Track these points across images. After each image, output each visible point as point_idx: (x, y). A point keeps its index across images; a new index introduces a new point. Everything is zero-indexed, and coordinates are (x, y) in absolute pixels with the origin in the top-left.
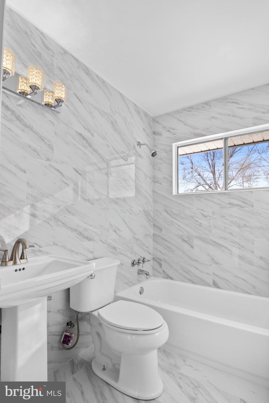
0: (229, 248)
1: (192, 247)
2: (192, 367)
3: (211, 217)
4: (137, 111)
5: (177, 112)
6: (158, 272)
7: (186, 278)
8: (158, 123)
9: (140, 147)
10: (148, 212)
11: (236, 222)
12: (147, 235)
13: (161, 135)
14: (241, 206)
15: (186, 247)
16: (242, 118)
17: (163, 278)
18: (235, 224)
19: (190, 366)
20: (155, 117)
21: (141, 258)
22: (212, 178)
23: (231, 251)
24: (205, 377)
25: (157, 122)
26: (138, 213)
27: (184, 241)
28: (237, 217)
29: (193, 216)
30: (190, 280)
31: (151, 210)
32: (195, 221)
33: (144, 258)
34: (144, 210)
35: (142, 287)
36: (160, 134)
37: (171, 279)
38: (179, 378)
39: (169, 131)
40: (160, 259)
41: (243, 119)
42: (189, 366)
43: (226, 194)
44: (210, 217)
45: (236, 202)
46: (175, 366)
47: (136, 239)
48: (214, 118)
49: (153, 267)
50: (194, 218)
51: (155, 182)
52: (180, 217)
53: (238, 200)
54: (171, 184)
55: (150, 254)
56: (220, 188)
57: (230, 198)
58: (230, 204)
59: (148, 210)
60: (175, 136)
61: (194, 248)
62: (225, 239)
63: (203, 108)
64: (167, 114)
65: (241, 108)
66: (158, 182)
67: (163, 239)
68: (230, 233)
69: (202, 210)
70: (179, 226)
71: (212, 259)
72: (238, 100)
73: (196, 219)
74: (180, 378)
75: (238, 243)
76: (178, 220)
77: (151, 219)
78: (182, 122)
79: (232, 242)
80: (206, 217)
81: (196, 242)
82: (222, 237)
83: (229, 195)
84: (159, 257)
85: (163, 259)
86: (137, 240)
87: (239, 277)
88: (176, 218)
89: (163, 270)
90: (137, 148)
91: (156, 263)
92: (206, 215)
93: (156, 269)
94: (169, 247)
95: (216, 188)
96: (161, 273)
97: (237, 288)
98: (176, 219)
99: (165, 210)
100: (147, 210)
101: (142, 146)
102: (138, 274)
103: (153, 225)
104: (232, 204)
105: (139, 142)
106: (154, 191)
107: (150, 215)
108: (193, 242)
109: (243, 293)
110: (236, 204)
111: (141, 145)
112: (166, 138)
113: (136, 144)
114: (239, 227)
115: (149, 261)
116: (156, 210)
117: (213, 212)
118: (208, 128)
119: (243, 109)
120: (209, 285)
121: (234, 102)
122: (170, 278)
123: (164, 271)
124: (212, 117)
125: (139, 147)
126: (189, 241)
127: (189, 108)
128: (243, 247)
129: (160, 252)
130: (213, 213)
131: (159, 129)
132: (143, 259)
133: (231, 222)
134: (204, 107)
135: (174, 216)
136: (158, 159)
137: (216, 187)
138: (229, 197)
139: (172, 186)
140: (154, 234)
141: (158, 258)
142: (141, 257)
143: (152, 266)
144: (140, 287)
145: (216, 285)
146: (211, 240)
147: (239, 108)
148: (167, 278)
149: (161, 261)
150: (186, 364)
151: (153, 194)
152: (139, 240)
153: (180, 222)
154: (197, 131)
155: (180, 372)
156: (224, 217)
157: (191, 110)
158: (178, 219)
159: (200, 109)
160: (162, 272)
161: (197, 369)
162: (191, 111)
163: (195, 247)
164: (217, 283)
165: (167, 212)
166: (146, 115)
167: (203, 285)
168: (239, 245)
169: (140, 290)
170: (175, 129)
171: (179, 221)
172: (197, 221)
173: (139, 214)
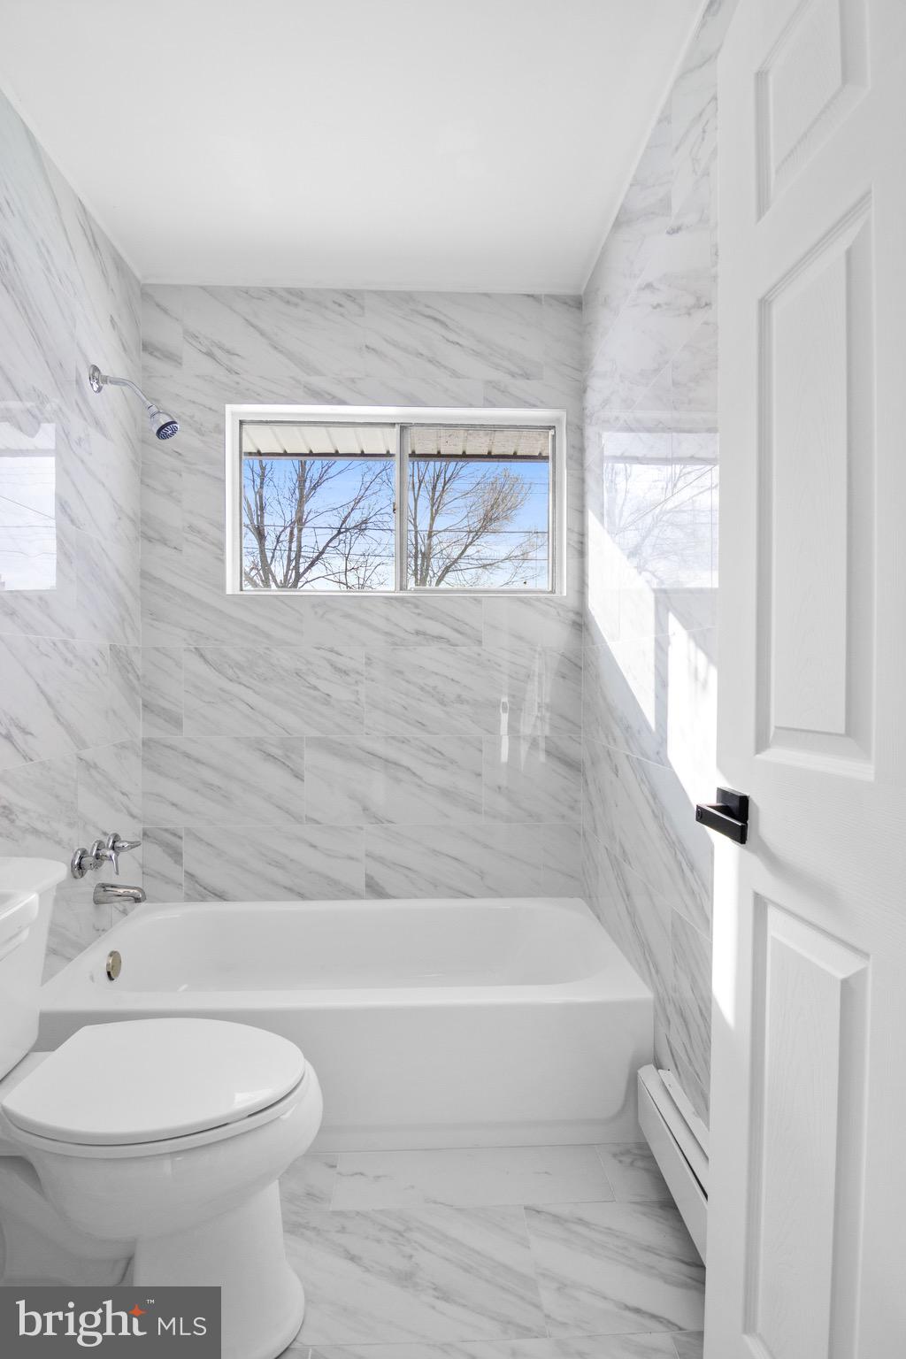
0: (414, 770)
1: (297, 777)
2: (362, 1174)
3: (362, 675)
4: (89, 234)
5: (246, 293)
6: (168, 880)
7: (275, 883)
8: (165, 311)
9: (99, 389)
10: (127, 656)
11: (435, 688)
12: (123, 746)
13: (176, 361)
14: (449, 641)
15: (274, 778)
16: (455, 374)
17: (189, 898)
18: (433, 696)
19: (356, 1174)
20: (150, 285)
21: (105, 840)
22: (254, 550)
23: (420, 778)
24: (413, 1187)
25: (158, 306)
26: (94, 660)
27: (270, 756)
28: (436, 674)
29: (300, 670)
30: (290, 890)
31: (137, 648)
32: (308, 687)
33: (116, 838)
34: (112, 648)
35: (115, 952)
36: (172, 358)
37: (221, 896)
38: (338, 1232)
39: (210, 354)
40: (175, 835)
41: (459, 378)
42: (352, 1175)
43: (408, 603)
44: (358, 673)
45: (433, 628)
46: (309, 1194)
47: (87, 762)
48: (373, 349)
49: (142, 866)
50: (305, 677)
51: (149, 539)
52: (255, 676)
53: (442, 623)
54: (219, 551)
55: (133, 816)
56: (275, 581)
57: (419, 614)
58: (418, 633)
59: (125, 647)
60: (236, 378)
61: (303, 780)
62: (403, 742)
63: (336, 307)
64: (203, 288)
65: (452, 342)
66: (164, 542)
67: (188, 756)
68: (419, 725)
69: (332, 651)
70: (252, 708)
71: (365, 809)
72: (445, 315)
73: (313, 681)
74: (343, 1230)
75: (439, 752)
76: (247, 685)
77: (135, 682)
78: (262, 334)
79: (423, 750)
80: (346, 673)
81: (311, 759)
82: (393, 738)
83: (417, 607)
84: (168, 827)
85: (189, 832)
86: (89, 766)
87: (442, 854)
88: (238, 677)
89: (186, 872)
90: (90, 388)
91: (157, 850)
92: (344, 668)
93: (159, 873)
94: (212, 785)
95: (266, 583)
96: (181, 885)
97: (436, 886)
98: (240, 683)
99: (196, 648)
100: (123, 649)
101: (107, 387)
102: (97, 902)
103: (145, 706)
104: (424, 634)
105: (96, 369)
106: (144, 575)
107: (133, 669)
108: (302, 758)
109: (452, 897)
110: (436, 634)
111: (105, 380)
112: (198, 376)
113: (85, 376)
114: (442, 703)
115: (134, 845)
116: (157, 649)
117: (369, 659)
118: (353, 380)
119: (457, 346)
120: (354, 894)
121: (435, 319)
122: (216, 895)
123: (190, 876)
124: (367, 347)
125: (96, 387)
126: (288, 757)
127: (289, 291)
128: (453, 762)
129: (173, 805)
130: (369, 661)
131: (168, 334)
132: (114, 842)
133: (422, 689)
134: (340, 305)
135: (230, 672)
136: (167, 454)
137: (267, 579)
138: (417, 611)
139: (223, 561)
140: (150, 740)
141: (166, 830)
142: (105, 834)
143: (141, 861)
144: (109, 952)
145: (375, 890)
146: (360, 749)
147: (448, 340)
148: (203, 899)
149: (180, 838)
150: (340, 1174)
151: (142, 587)
152: (96, 767)
153: (255, 692)
154: (316, 381)
155: (331, 1209)
156: (401, 672)
157: (294, 299)
158: (245, 683)
159: (326, 308)
160: (181, 878)
161: (379, 1177)
162: (296, 305)
163: (307, 776)
164: (378, 884)
165: (202, 656)
166: (120, 265)
167: (337, 898)
168: (441, 757)
169: (108, 965)
170: (238, 355)
171: (248, 687)
172: (315, 688)
173: (97, 664)
